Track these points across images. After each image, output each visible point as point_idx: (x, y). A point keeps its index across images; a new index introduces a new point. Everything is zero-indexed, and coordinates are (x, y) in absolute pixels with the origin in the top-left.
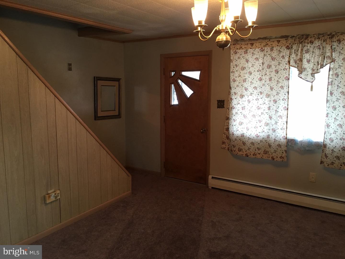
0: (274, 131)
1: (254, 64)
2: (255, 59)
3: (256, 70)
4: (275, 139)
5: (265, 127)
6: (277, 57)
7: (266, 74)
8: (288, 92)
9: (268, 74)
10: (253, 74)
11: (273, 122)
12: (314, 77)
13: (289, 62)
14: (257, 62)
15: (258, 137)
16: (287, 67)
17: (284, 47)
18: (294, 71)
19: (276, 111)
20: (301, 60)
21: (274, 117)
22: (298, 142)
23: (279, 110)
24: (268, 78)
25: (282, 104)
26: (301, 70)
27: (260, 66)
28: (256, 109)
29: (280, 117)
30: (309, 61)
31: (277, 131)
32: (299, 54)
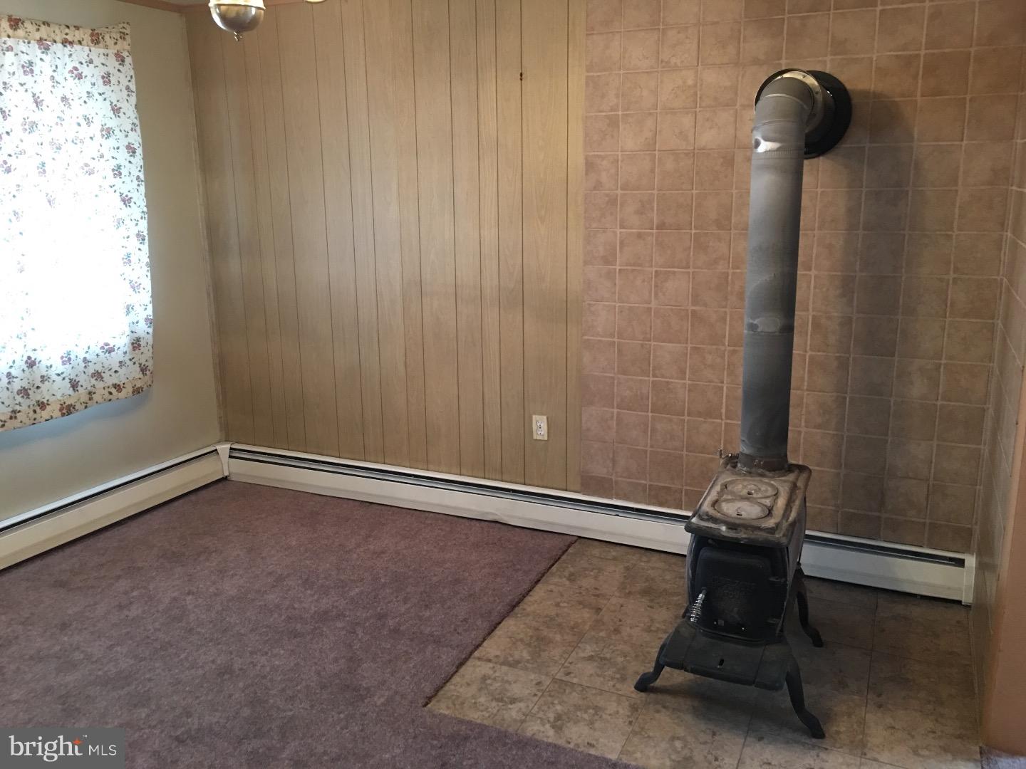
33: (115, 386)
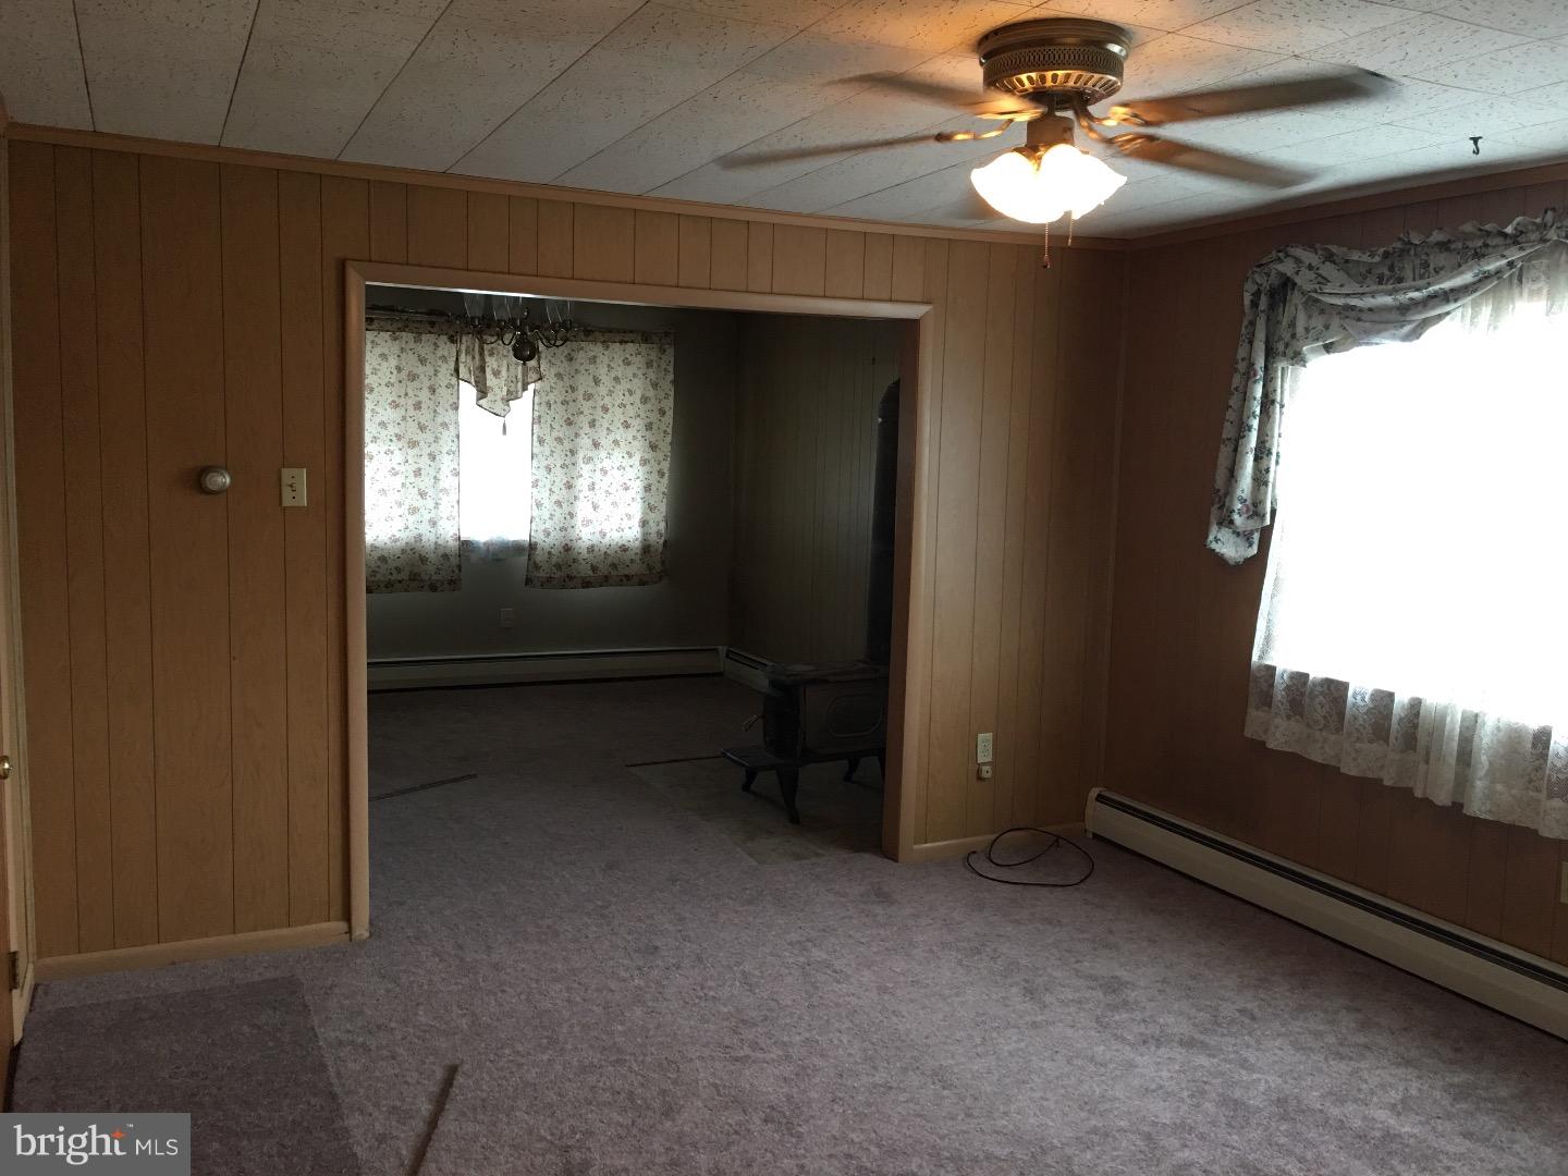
0: (433, 523)
1: (378, 367)
2: (381, 355)
3: (383, 383)
4: (436, 543)
5: (409, 517)
6: (430, 357)
7: (406, 394)
8: (458, 436)
9: (410, 393)
10: (376, 390)
11: (430, 503)
12: (508, 405)
13: (457, 370)
14: (385, 364)
15: (396, 541)
16: (454, 380)
17: (444, 338)
18: (468, 392)
19: (435, 478)
20: (482, 369)
21: (431, 492)
22: (481, 545)
23: (441, 476)
24: (411, 402)
25: (446, 463)
26: (483, 392)
27: (391, 373)
28: (388, 474)
29: (444, 491)
30: (496, 374)
31: (440, 523)
32: (477, 357)
33: (626, 576)
